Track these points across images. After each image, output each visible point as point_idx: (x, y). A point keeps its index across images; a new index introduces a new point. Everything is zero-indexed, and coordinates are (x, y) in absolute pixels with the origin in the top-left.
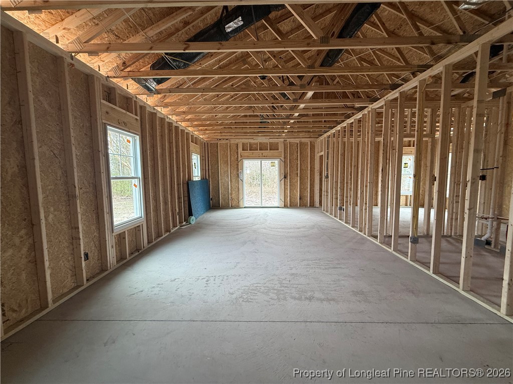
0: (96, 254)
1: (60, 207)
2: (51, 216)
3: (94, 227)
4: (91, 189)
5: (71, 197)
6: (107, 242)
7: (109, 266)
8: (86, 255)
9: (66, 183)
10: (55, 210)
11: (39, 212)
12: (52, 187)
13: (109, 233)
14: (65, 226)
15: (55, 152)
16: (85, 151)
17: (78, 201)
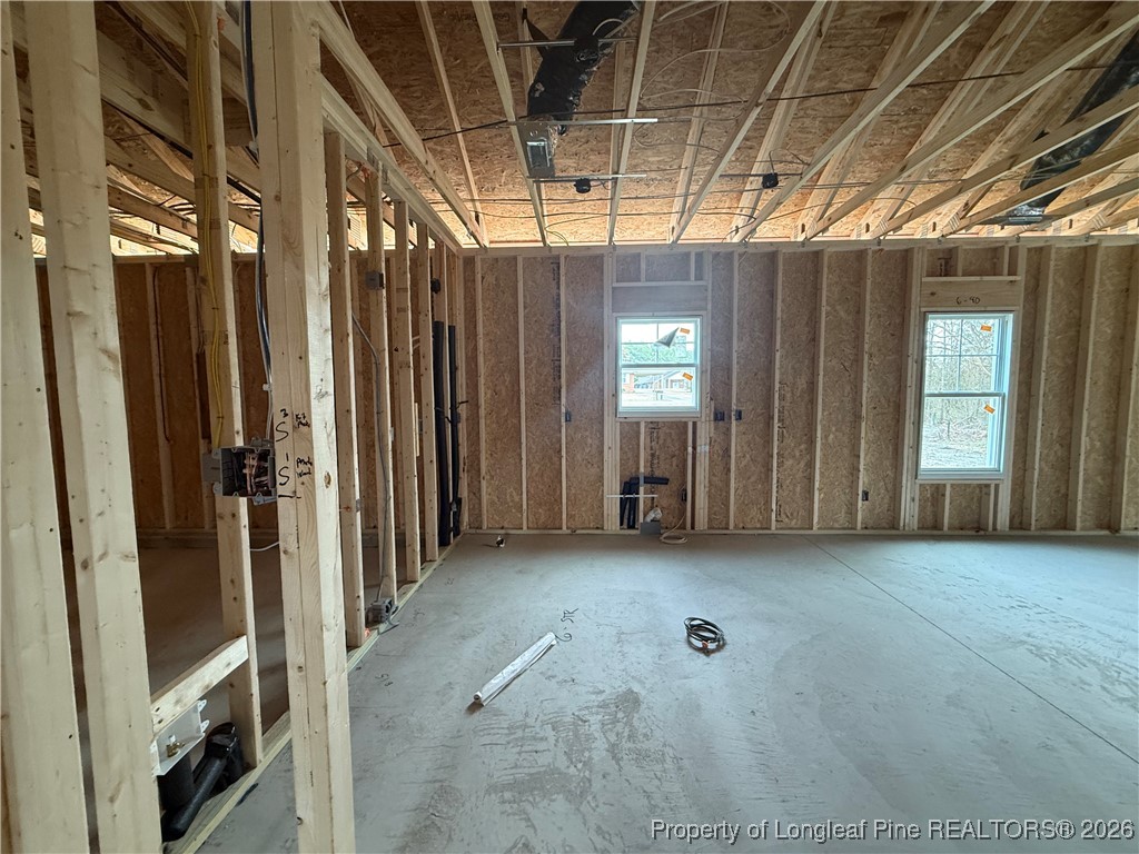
0: (886, 501)
1: (844, 427)
2: (831, 436)
3: (887, 463)
4: (891, 409)
5: (857, 417)
6: (904, 489)
7: (902, 525)
8: (866, 495)
9: (854, 400)
10: (836, 430)
11: (816, 430)
12: (837, 404)
13: (909, 478)
14: (846, 451)
15: (846, 364)
16: (888, 358)
17: (863, 424)
